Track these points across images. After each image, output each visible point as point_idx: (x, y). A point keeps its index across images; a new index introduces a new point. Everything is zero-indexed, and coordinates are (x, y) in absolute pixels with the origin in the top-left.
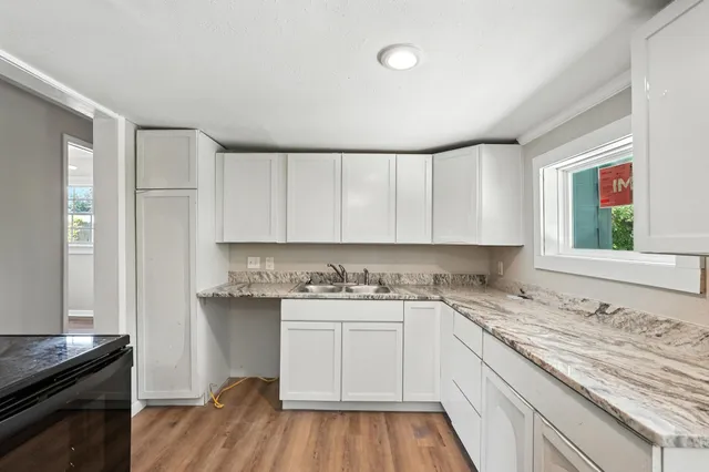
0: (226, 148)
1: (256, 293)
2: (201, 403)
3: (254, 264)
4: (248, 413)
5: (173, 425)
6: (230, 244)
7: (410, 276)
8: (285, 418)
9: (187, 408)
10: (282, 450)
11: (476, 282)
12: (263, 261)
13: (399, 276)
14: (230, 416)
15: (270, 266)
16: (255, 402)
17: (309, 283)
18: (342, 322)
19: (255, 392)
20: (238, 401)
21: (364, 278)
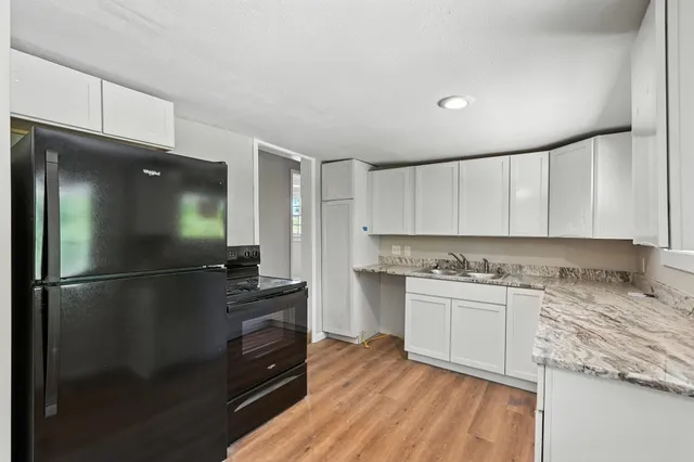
0: (376, 167)
1: (389, 271)
2: (356, 342)
3: (396, 251)
4: (383, 355)
5: (339, 350)
6: (381, 236)
7: (532, 267)
8: (408, 364)
9: (348, 343)
10: (398, 379)
11: (616, 279)
12: (403, 249)
13: (521, 267)
14: (372, 354)
15: (408, 253)
16: (391, 351)
17: (436, 268)
18: (451, 299)
19: (393, 345)
20: (380, 348)
21: (485, 268)
